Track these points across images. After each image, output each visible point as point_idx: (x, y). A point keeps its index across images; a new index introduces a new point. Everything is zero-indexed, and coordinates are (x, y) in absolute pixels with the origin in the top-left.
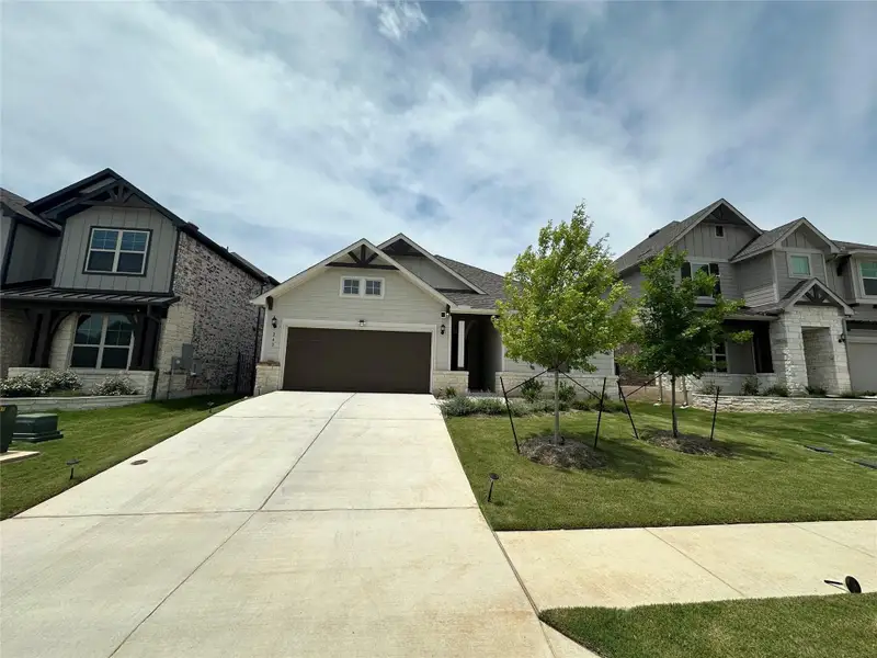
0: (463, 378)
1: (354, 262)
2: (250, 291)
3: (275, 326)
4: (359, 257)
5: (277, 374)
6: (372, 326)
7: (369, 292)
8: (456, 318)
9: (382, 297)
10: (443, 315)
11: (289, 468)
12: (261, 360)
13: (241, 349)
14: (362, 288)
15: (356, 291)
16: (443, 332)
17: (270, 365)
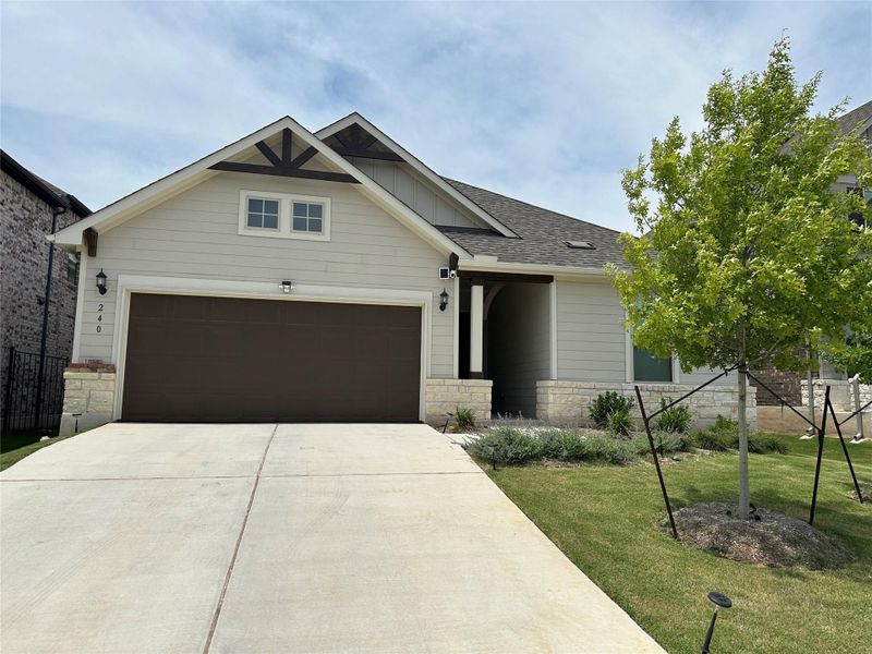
0: (480, 394)
1: (268, 163)
2: (29, 222)
3: (103, 290)
4: (279, 154)
5: (109, 390)
6: (305, 292)
7: (298, 225)
8: (468, 279)
9: (326, 236)
10: (444, 274)
11: (213, 594)
12: (75, 360)
13: (15, 340)
14: (286, 215)
15: (272, 223)
16: (443, 307)
17: (93, 370)
